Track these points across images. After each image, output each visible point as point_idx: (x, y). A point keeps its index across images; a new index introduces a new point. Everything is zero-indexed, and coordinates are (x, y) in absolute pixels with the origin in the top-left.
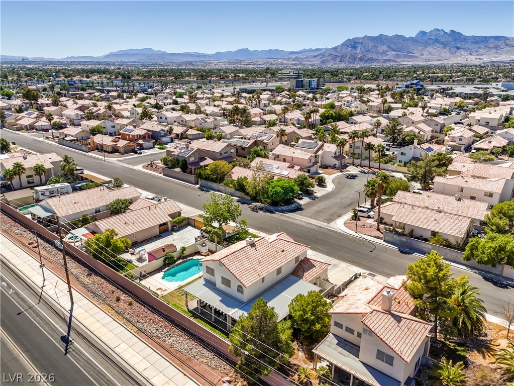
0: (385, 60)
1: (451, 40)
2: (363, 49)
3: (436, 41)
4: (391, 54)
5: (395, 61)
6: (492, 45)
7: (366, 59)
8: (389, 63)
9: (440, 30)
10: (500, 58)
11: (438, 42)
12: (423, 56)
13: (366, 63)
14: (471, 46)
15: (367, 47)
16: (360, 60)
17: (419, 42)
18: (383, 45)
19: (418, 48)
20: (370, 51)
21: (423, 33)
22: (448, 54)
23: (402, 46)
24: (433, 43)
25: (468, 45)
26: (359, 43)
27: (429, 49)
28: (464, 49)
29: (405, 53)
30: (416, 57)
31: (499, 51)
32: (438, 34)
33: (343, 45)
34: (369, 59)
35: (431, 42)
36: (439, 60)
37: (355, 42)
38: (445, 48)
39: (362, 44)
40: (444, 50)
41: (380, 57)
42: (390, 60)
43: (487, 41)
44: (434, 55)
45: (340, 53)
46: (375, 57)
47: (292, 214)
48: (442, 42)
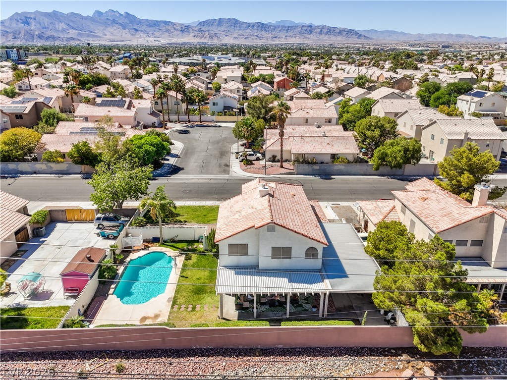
0: (68, 38)
1: (128, 22)
2: (38, 26)
3: (114, 22)
4: (72, 33)
5: (79, 40)
6: (164, 29)
7: (46, 36)
8: (74, 41)
9: (115, 12)
10: (173, 41)
11: (117, 24)
12: (106, 36)
13: (48, 41)
14: (148, 29)
15: (42, 24)
16: (39, 37)
17: (97, 22)
18: (61, 22)
19: (99, 28)
20: (48, 28)
21: (99, 13)
22: (129, 36)
23: (82, 25)
24: (112, 24)
25: (144, 28)
26: (31, 18)
27: (110, 29)
28: (142, 31)
29: (87, 32)
30: (100, 37)
31: (171, 35)
32: (114, 15)
33: (11, 19)
34: (49, 37)
35: (110, 22)
36: (123, 41)
37: (26, 17)
38: (125, 29)
39: (35, 19)
40: (124, 32)
41: (61, 35)
42: (74, 39)
43: (159, 25)
44: (117, 36)
45: (10, 28)
46: (56, 35)
47: (176, 175)
48: (120, 23)
